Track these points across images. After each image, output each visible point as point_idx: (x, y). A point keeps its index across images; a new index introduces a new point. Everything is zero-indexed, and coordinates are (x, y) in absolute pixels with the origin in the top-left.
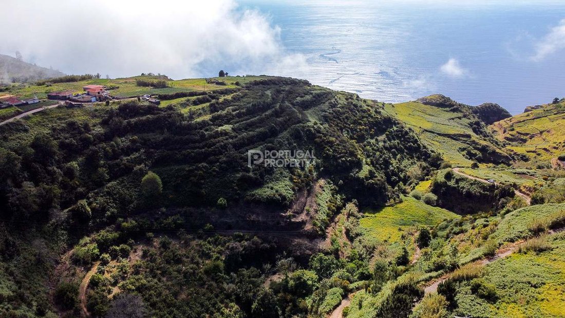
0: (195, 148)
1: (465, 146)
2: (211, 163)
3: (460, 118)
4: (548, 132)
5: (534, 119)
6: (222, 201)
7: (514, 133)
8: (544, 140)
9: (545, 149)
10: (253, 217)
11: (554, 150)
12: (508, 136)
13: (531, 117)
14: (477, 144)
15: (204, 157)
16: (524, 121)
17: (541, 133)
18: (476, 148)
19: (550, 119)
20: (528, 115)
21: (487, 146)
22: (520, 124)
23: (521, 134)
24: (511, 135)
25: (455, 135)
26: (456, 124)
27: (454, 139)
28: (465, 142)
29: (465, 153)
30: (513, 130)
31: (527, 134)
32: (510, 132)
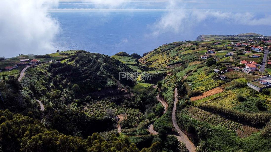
0: (83, 75)
1: (138, 67)
2: (90, 79)
3: (132, 59)
4: (157, 60)
5: (151, 57)
6: (99, 89)
7: (147, 62)
8: (157, 62)
9: (160, 65)
10: (110, 92)
11: (162, 64)
12: (146, 63)
13: (150, 56)
14: (142, 66)
15: (87, 77)
16: (148, 58)
17: (155, 60)
18: (141, 68)
19: (156, 56)
20: (149, 56)
21: (145, 66)
22: (148, 59)
23: (150, 62)
24: (147, 63)
25: (134, 64)
26: (132, 61)
27: (134, 66)
28: (138, 66)
29: (139, 69)
30: (146, 61)
31: (151, 62)
32: (146, 62)
